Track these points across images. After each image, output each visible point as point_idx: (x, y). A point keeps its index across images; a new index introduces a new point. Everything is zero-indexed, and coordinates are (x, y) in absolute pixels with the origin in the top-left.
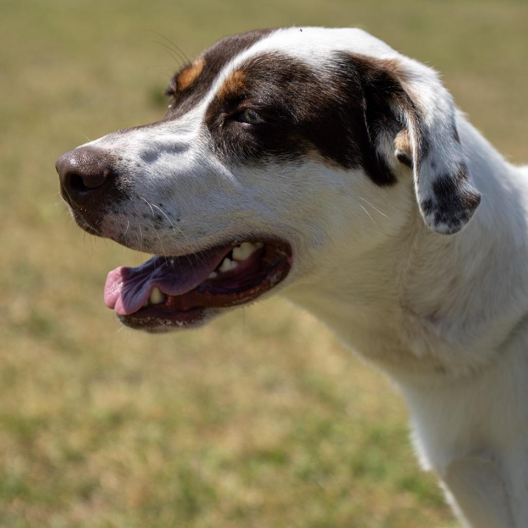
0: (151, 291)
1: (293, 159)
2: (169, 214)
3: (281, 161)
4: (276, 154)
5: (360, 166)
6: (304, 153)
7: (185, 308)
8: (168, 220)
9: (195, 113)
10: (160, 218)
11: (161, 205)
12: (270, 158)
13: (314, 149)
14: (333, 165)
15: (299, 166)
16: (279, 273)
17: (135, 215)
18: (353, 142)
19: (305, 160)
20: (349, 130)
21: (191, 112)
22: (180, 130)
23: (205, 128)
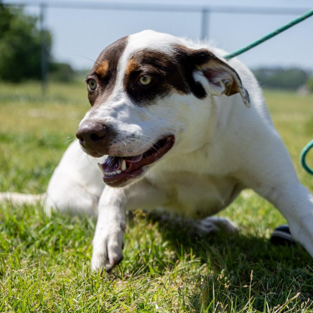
5: (191, 93)
6: (170, 90)
13: (173, 88)
18: (186, 83)
19: (171, 94)
21: (115, 88)
22: (117, 99)
23: (127, 93)
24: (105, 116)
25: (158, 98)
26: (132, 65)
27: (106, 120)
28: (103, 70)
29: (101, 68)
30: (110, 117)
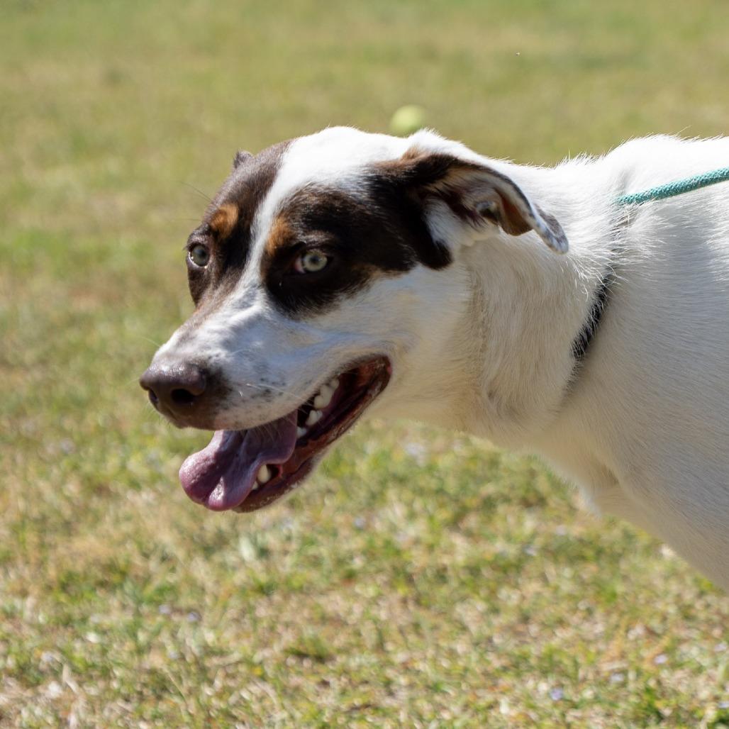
0: (258, 470)
1: (361, 288)
2: (273, 383)
3: (352, 294)
4: (344, 291)
5: (417, 262)
6: (368, 277)
7: (296, 469)
8: (276, 389)
9: (247, 276)
10: (268, 391)
11: (262, 380)
12: (341, 297)
13: (376, 270)
14: (395, 275)
15: (368, 291)
16: (380, 384)
17: (244, 401)
18: (406, 246)
19: (371, 283)
20: (399, 238)
21: (243, 278)
22: (244, 305)
23: (267, 291)
24: (209, 348)
25: (342, 296)
26: (281, 233)
27: (210, 358)
28: (225, 223)
29: (221, 219)
30: (218, 351)
